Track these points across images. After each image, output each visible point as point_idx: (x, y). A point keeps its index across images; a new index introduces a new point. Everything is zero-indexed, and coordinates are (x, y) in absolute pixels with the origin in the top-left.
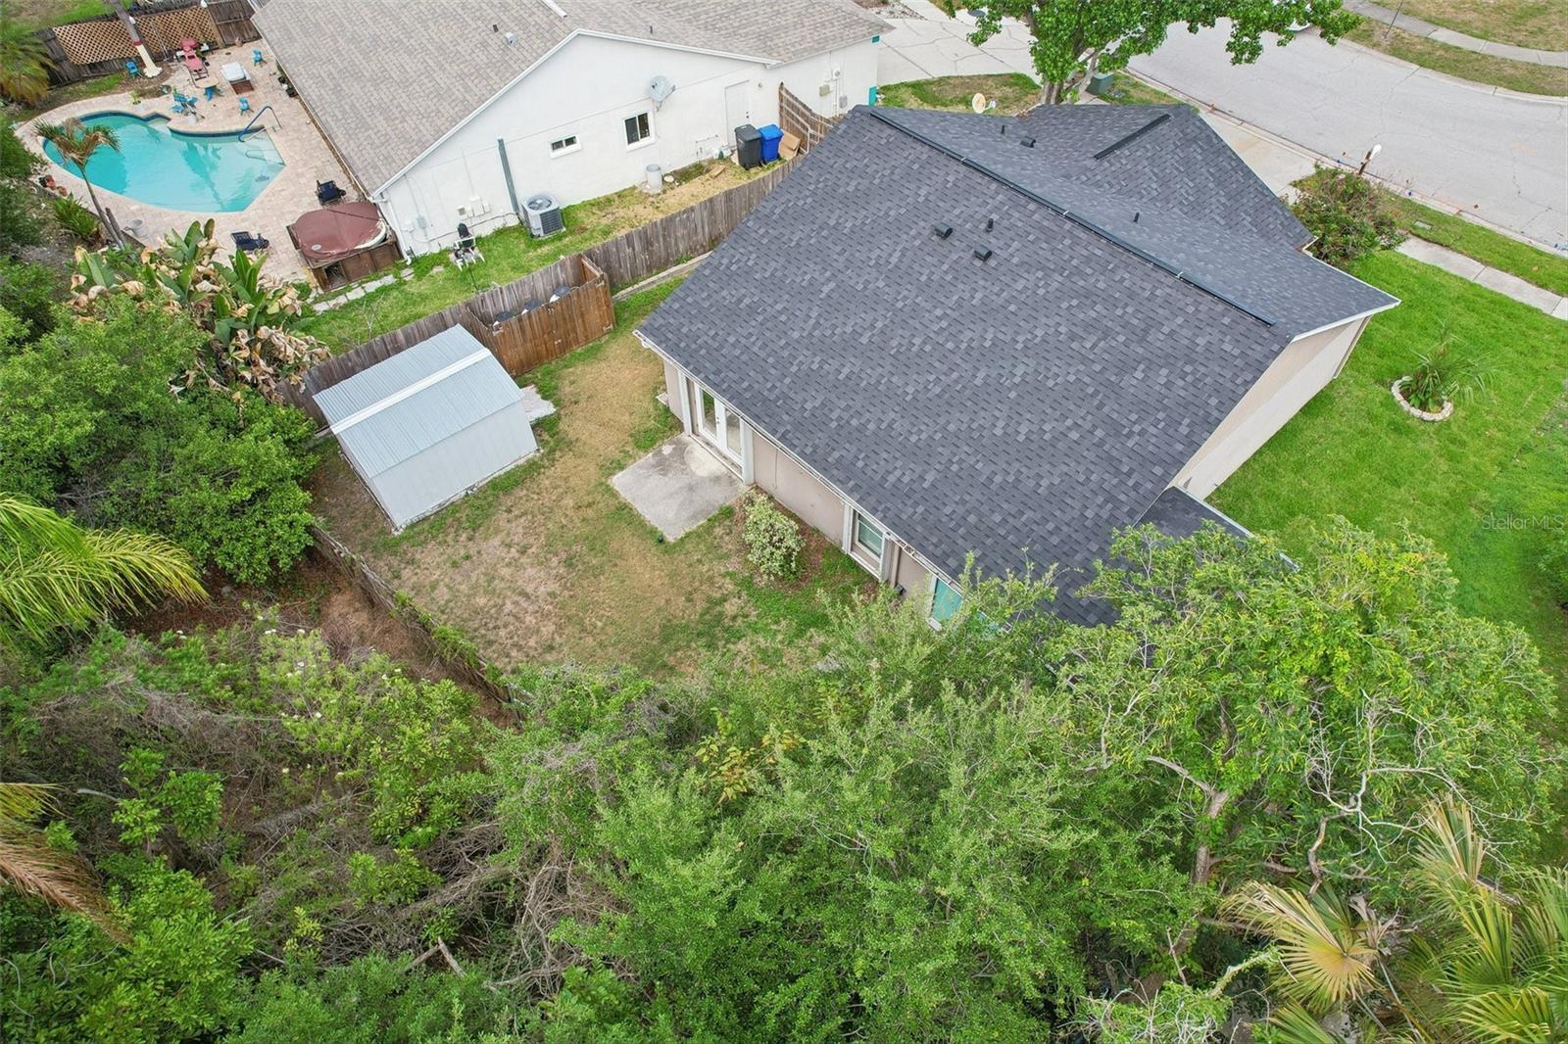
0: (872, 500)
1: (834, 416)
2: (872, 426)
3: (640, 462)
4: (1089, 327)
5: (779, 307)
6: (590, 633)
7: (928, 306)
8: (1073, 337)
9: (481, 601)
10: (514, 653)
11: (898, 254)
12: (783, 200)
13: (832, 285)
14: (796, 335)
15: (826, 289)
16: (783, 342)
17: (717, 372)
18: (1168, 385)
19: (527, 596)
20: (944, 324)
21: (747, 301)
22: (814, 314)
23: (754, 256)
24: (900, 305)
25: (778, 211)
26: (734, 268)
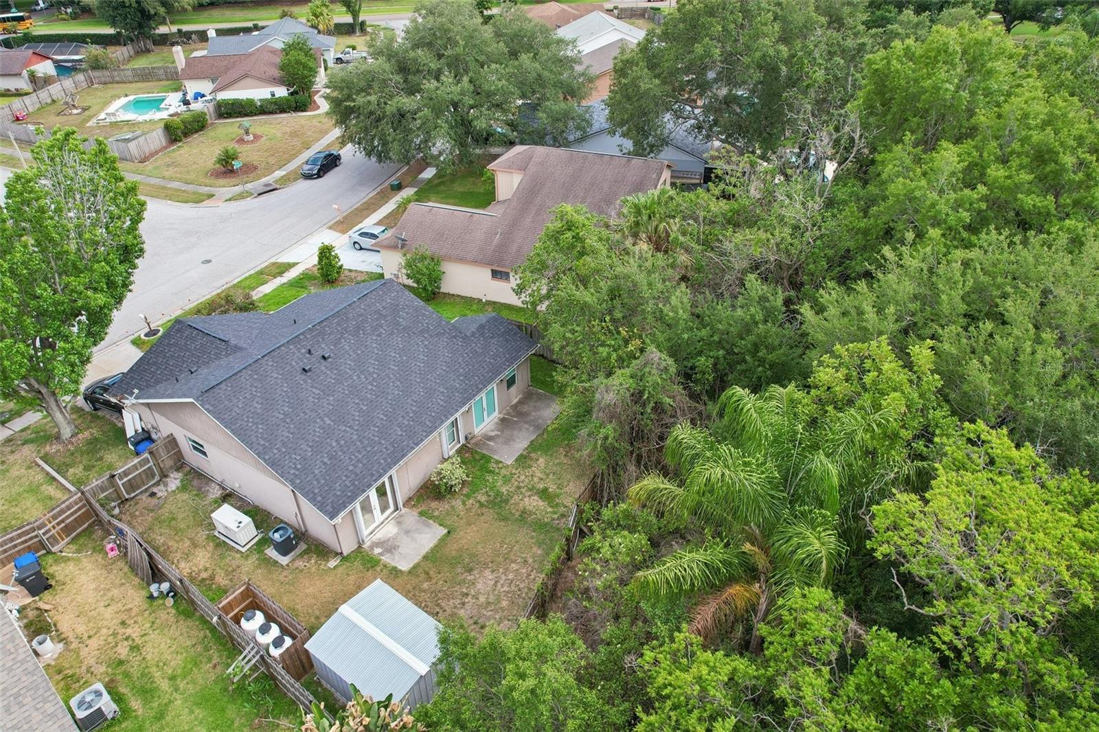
0: (451, 411)
1: (407, 423)
2: (414, 409)
3: (388, 561)
4: (375, 329)
5: (334, 444)
6: (512, 548)
7: (350, 381)
8: (379, 335)
9: (505, 604)
10: (532, 577)
11: (314, 390)
12: (254, 439)
13: (326, 419)
14: (355, 437)
15: (328, 422)
16: (358, 443)
17: (372, 475)
18: (407, 313)
19: (496, 582)
20: (363, 376)
21: (326, 460)
22: (344, 428)
23: (294, 456)
24: (347, 392)
25: (262, 443)
26: (299, 466)
